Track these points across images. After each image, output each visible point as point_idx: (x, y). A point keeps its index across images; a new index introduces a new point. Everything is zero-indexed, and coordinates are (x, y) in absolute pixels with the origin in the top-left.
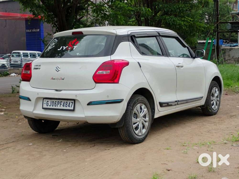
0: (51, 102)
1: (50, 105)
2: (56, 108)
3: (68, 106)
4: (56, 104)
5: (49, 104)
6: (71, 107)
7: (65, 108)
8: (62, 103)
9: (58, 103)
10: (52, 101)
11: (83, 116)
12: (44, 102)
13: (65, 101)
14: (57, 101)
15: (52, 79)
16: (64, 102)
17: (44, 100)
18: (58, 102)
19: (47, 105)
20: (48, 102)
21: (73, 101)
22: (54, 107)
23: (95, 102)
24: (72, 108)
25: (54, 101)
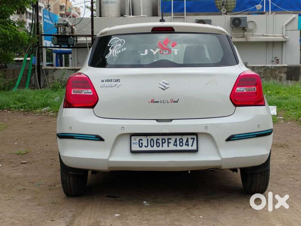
0: (148, 140)
1: (146, 146)
2: (160, 148)
3: (186, 145)
4: (158, 144)
5: (145, 144)
6: (192, 146)
7: (179, 148)
8: (172, 141)
9: (164, 141)
10: (150, 138)
11: (217, 158)
12: (133, 141)
13: (178, 137)
14: (160, 138)
15: (153, 101)
16: (176, 139)
17: (133, 138)
18: (162, 139)
19: (141, 145)
20: (142, 140)
21: (195, 137)
22: (155, 148)
23: (241, 135)
24: (194, 148)
25: (155, 138)
